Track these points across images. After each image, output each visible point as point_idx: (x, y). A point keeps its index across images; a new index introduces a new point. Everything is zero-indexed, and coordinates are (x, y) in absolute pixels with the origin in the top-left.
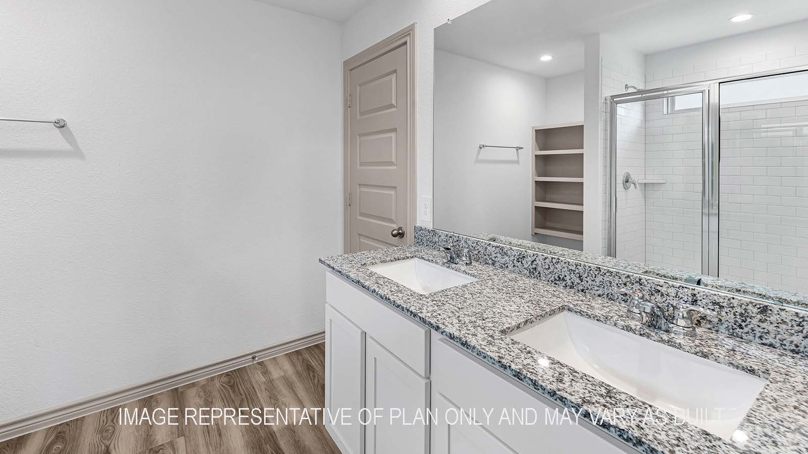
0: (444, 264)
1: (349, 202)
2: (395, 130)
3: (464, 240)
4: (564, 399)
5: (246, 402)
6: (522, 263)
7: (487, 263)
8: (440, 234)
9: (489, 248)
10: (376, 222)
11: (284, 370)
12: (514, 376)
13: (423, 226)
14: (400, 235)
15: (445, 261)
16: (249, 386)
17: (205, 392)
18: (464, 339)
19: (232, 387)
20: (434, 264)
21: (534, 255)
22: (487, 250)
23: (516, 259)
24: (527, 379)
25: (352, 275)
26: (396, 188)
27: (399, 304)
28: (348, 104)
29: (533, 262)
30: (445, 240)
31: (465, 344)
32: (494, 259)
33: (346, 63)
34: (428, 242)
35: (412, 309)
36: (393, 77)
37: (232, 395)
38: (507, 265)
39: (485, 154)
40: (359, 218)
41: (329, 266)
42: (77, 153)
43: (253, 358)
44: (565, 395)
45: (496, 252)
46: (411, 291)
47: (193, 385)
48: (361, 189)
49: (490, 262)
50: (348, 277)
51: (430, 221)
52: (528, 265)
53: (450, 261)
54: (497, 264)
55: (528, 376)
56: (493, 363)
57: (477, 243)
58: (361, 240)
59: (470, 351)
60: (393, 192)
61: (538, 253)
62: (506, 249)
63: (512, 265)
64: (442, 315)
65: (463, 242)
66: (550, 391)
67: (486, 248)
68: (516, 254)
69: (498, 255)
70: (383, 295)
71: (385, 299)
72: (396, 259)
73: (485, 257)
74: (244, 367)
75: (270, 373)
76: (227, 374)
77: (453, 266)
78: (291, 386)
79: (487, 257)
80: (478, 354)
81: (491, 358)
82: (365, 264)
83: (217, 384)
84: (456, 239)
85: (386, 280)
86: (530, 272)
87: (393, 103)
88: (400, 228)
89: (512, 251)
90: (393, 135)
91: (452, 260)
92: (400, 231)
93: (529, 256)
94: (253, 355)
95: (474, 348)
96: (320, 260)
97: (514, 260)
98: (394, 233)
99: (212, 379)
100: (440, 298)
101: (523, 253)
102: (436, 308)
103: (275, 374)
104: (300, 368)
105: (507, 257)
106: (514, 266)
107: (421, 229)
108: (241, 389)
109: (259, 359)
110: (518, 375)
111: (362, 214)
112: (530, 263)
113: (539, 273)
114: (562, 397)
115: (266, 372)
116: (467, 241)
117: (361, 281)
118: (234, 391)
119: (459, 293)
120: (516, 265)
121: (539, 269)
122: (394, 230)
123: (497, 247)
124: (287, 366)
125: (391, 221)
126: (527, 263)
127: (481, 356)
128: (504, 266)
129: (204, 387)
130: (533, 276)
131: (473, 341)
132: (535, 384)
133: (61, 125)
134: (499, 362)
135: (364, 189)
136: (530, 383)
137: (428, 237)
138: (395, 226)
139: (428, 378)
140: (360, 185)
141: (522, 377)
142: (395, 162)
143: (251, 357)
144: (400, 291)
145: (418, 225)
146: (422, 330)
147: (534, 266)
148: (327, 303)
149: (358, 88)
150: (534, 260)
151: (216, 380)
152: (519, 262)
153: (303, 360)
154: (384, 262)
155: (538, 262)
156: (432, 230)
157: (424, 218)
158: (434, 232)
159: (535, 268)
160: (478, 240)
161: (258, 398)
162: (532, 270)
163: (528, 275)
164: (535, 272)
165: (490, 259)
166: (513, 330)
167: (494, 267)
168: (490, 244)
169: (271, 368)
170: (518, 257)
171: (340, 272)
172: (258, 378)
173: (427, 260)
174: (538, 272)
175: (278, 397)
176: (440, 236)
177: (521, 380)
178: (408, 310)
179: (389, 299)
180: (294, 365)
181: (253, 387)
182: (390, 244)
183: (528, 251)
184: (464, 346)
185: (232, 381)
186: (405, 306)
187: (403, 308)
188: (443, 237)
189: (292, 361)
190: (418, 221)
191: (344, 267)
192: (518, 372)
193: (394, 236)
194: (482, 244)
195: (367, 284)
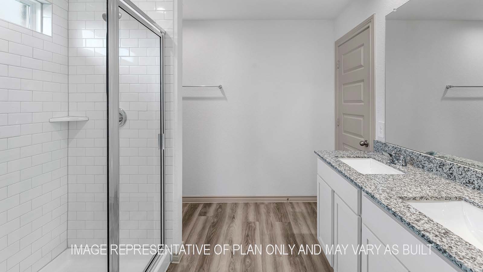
0: (387, 163)
1: (338, 124)
2: (363, 81)
3: (404, 150)
4: (413, 227)
5: (283, 218)
6: (442, 169)
7: (419, 167)
8: (389, 146)
9: (420, 157)
10: (353, 136)
11: (301, 209)
12: (393, 214)
13: (379, 140)
14: (366, 145)
15: (389, 162)
16: (285, 211)
17: (267, 208)
18: (373, 194)
19: (278, 209)
20: (381, 163)
21: (451, 164)
22: (419, 158)
23: (438, 166)
24: (398, 216)
25: (327, 160)
26: (363, 116)
27: (346, 175)
28: (338, 66)
29: (450, 169)
30: (392, 150)
31: (373, 197)
32: (423, 164)
33: (336, 43)
34: (382, 151)
35: (352, 178)
36: (362, 49)
37: (278, 212)
38: (432, 169)
39: (450, 93)
40: (343, 133)
41: (318, 155)
42: (225, 98)
43: (288, 199)
44: (414, 225)
45: (424, 160)
46: (356, 171)
47: (263, 203)
48: (345, 116)
49: (421, 166)
50: (326, 160)
51: (383, 137)
52: (446, 171)
53: (392, 162)
54: (426, 168)
55: (399, 214)
56: (384, 207)
57: (412, 153)
58: (344, 146)
59: (375, 200)
60: (361, 119)
61: (454, 163)
62: (431, 159)
63: (436, 170)
64: (367, 183)
65: (403, 152)
66: (408, 223)
67: (418, 157)
68: (439, 162)
69: (426, 162)
70: (340, 170)
71: (340, 172)
72: (357, 157)
73: (417, 163)
74: (284, 202)
75: (295, 209)
76: (276, 203)
77: (392, 165)
78: (304, 218)
79: (418, 163)
80: (378, 202)
81: (383, 204)
82: (337, 156)
83: (272, 206)
84: (398, 150)
85: (345, 164)
86: (448, 176)
87: (362, 64)
88: (366, 141)
89: (436, 160)
90: (362, 84)
91: (393, 162)
92: (366, 143)
93: (447, 165)
94: (288, 198)
95: (376, 199)
96: (315, 152)
97: (437, 166)
98: (361, 143)
99: (270, 203)
100: (372, 177)
101: (443, 162)
102: (366, 180)
103: (297, 210)
104: (309, 211)
105: (432, 164)
106: (437, 170)
107: (378, 142)
108: (282, 212)
109: (290, 201)
110: (394, 214)
111: (345, 132)
112: (448, 169)
113: (455, 177)
114: (413, 226)
115: (293, 207)
116: (406, 152)
117: (331, 163)
118: (279, 211)
119: (386, 178)
120: (438, 170)
121: (455, 174)
122: (362, 142)
123: (426, 157)
124: (303, 208)
125: (361, 136)
126: (446, 169)
127: (379, 203)
128: (430, 170)
129: (266, 205)
130: (450, 179)
131: (377, 196)
132: (401, 219)
133: (220, 87)
134: (387, 206)
135: (346, 117)
136: (399, 218)
137: (381, 147)
138: (363, 140)
139: (360, 216)
140: (344, 114)
141: (396, 215)
142: (363, 100)
143: (287, 198)
144: (350, 171)
145: (377, 139)
146: (356, 189)
147: (451, 172)
148: (318, 174)
149: (343, 56)
150: (451, 168)
151: (272, 204)
152: (440, 168)
153: (312, 208)
154: (349, 157)
155: (453, 168)
156: (384, 143)
157: (380, 135)
158: (385, 145)
159: (452, 173)
160: (412, 151)
161: (289, 217)
162: (449, 174)
163: (447, 177)
164: (451, 176)
165: (421, 164)
166: (410, 199)
167: (423, 170)
168: (421, 154)
169: (295, 206)
170: (440, 165)
171: (323, 158)
172: (289, 209)
173: (377, 160)
174: (453, 176)
175: (298, 220)
176: (389, 147)
177: (396, 216)
178: (350, 178)
179: (342, 172)
180: (307, 208)
181: (287, 212)
182: (356, 149)
183: (447, 161)
184: (372, 198)
185: (278, 207)
186: (348, 176)
187: (347, 177)
188: (391, 148)
189: (306, 207)
190: (376, 138)
191: (326, 156)
192: (395, 212)
193: (362, 145)
194: (416, 154)
195: (333, 164)
